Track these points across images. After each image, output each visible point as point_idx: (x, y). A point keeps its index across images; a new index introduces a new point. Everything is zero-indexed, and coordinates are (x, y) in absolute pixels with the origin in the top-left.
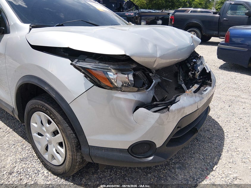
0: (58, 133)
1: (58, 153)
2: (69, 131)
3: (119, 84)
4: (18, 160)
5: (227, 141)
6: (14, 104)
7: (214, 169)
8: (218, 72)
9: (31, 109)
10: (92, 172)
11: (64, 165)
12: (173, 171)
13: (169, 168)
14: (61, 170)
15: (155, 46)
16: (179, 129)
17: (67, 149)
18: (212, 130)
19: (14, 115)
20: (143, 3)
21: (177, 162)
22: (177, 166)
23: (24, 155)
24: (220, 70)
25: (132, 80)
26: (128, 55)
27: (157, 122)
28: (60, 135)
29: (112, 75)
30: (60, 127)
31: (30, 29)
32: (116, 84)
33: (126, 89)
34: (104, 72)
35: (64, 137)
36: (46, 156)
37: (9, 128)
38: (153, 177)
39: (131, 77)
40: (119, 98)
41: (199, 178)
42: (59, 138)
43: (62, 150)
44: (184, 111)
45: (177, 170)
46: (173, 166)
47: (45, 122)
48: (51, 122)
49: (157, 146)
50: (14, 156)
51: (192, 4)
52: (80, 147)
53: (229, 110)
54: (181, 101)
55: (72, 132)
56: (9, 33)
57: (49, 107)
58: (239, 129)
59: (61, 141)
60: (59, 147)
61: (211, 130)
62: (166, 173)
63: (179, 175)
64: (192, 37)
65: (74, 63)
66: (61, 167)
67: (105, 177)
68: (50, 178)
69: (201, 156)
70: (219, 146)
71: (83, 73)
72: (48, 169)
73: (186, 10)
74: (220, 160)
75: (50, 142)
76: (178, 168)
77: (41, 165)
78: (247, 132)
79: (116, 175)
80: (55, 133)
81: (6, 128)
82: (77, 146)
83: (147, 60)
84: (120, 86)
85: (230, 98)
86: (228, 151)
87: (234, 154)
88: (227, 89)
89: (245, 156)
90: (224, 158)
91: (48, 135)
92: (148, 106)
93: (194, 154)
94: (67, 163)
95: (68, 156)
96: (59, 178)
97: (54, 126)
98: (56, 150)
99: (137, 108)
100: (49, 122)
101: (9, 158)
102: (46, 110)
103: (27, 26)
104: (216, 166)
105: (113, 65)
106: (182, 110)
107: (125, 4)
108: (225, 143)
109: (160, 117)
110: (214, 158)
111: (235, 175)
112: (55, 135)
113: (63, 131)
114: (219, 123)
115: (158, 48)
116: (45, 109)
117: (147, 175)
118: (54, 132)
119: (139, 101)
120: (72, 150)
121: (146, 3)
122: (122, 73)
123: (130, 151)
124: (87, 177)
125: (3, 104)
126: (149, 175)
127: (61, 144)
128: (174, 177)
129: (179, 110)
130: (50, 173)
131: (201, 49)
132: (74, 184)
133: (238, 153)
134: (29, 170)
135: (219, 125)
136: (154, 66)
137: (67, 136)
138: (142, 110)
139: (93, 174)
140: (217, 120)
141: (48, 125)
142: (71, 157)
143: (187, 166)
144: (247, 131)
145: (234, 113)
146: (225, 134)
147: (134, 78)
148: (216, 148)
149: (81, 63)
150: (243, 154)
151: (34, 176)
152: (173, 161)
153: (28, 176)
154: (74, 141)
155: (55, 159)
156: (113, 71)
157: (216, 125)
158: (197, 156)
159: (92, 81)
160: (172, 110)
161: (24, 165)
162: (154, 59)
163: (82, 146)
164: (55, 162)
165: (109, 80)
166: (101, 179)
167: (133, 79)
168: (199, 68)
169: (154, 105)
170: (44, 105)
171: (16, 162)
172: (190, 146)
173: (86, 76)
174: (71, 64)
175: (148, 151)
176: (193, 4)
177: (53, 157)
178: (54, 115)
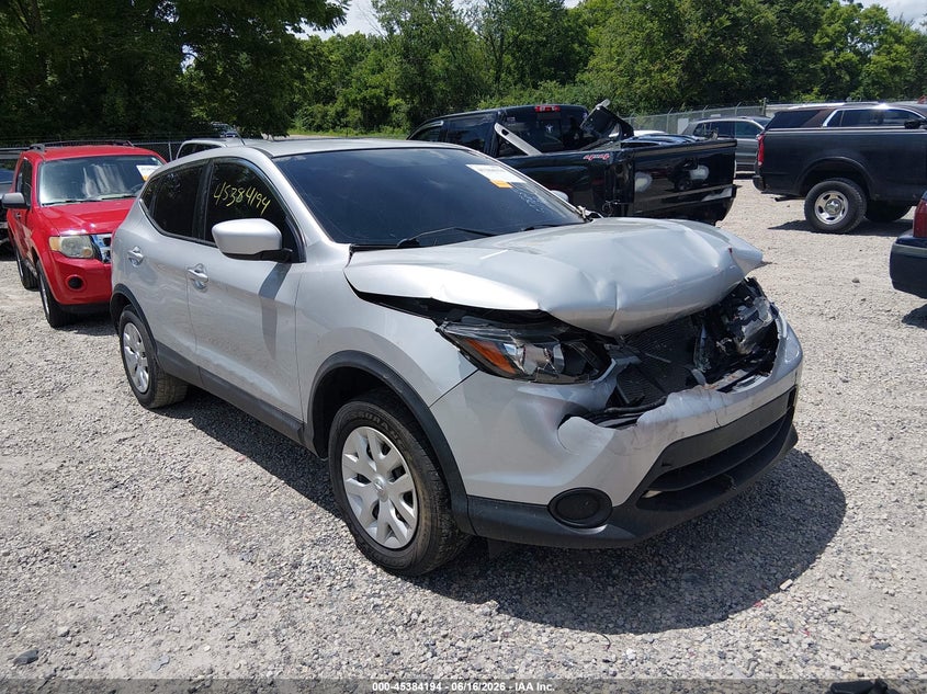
0: (403, 472)
1: (401, 519)
2: (428, 465)
3: (529, 367)
4: (308, 544)
5: (847, 529)
6: (306, 412)
7: (783, 587)
8: (894, 332)
9: (348, 422)
10: (475, 575)
11: (412, 545)
12: (673, 586)
13: (663, 579)
14: (405, 558)
15: (613, 286)
16: (667, 469)
17: (422, 505)
18: (812, 500)
19: (302, 441)
20: (668, 84)
21: (688, 569)
22: (686, 575)
23: (318, 534)
24: (904, 325)
25: (559, 360)
26: (544, 309)
27: (609, 447)
28: (407, 475)
29: (513, 349)
30: (409, 457)
31: (351, 255)
32: (521, 367)
33: (543, 377)
34: (496, 343)
35: (417, 479)
36: (373, 531)
37: (275, 478)
38: (620, 594)
39: (558, 354)
40: (529, 396)
41: (736, 604)
42: (406, 482)
43: (411, 511)
44: (676, 427)
45: (683, 583)
46: (674, 575)
47: (375, 450)
48: (389, 449)
49: (615, 504)
50: (297, 536)
51: (859, 75)
52: (450, 501)
53: (884, 448)
54: (667, 404)
55: (432, 467)
56: (304, 260)
57: (389, 416)
58: (897, 501)
59: (409, 490)
60: (404, 504)
61: (808, 501)
62: (655, 588)
63: (687, 594)
64: (731, 250)
65: (441, 328)
66: (406, 551)
67: (503, 585)
68: (379, 578)
69: (758, 558)
70: (819, 540)
71: (458, 346)
72: (374, 562)
73: (819, 111)
74: (808, 572)
75: (383, 495)
76: (687, 581)
77: (359, 554)
78: (919, 511)
79: (530, 583)
80: (397, 473)
81: (268, 478)
82: (442, 500)
83: (589, 316)
84: (530, 373)
85: (901, 415)
86: (840, 551)
87: (854, 558)
88: (904, 388)
89: (884, 566)
90: (821, 566)
91: (381, 479)
92: (594, 415)
93: (740, 553)
94: (420, 538)
95: (423, 521)
96: (399, 579)
97: (395, 457)
98: (397, 512)
99: (567, 417)
100: (385, 450)
101: (287, 538)
102: (382, 421)
103: (345, 248)
104: (789, 582)
105: (516, 329)
106: (671, 426)
107: (589, 119)
108: (838, 534)
109: (615, 437)
110: (793, 565)
111: (835, 604)
112: (396, 478)
113: (415, 467)
114: (840, 482)
115: (619, 290)
116: (379, 421)
117: (605, 589)
118: (393, 472)
119: (573, 404)
120: (432, 508)
121: (678, 86)
122: (537, 346)
123: (552, 510)
124: (463, 583)
125: (277, 415)
126: (610, 589)
127: (408, 498)
128: (671, 597)
129: (662, 425)
130: (379, 570)
131: (862, 253)
132: (434, 592)
133: (867, 557)
134: (332, 562)
135: (839, 489)
136: (611, 329)
137: (422, 476)
138: (576, 421)
139: (476, 578)
140: (835, 475)
141: (382, 456)
142: (429, 523)
143: (713, 577)
144: (920, 507)
145: (897, 459)
146: (849, 512)
147: (564, 354)
148: (807, 542)
149: (454, 328)
150: (880, 560)
151: (345, 573)
152: (679, 566)
153: (332, 573)
154: (437, 488)
155: (393, 534)
156: (515, 341)
157: (827, 489)
158: (748, 558)
159: (474, 361)
160: (644, 423)
161: (322, 553)
162: (610, 314)
163: (453, 497)
164: (392, 543)
165: (509, 360)
166: (493, 587)
167: (562, 357)
168: (744, 329)
169: (608, 413)
170: (378, 413)
171: (303, 548)
172: (734, 536)
173: (463, 352)
174: (437, 330)
175: (595, 513)
176: (863, 74)
177: (390, 530)
178: (397, 432)
